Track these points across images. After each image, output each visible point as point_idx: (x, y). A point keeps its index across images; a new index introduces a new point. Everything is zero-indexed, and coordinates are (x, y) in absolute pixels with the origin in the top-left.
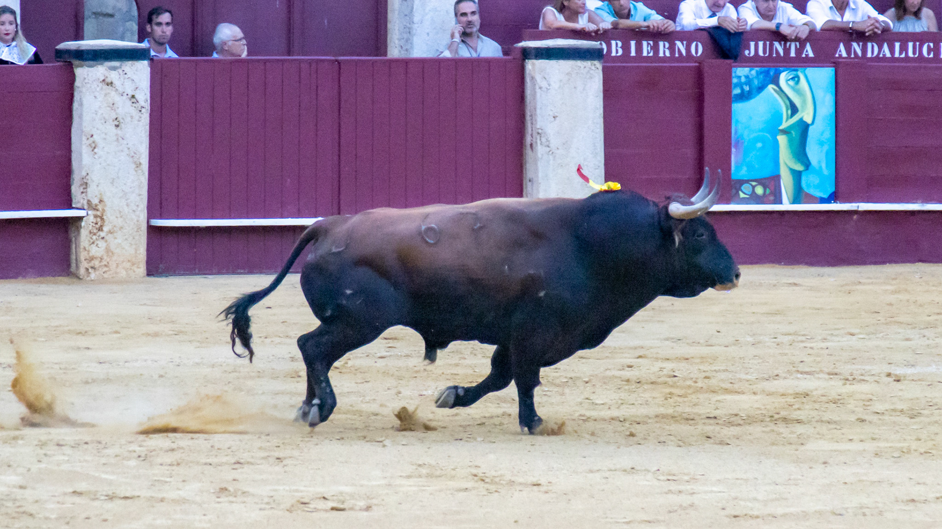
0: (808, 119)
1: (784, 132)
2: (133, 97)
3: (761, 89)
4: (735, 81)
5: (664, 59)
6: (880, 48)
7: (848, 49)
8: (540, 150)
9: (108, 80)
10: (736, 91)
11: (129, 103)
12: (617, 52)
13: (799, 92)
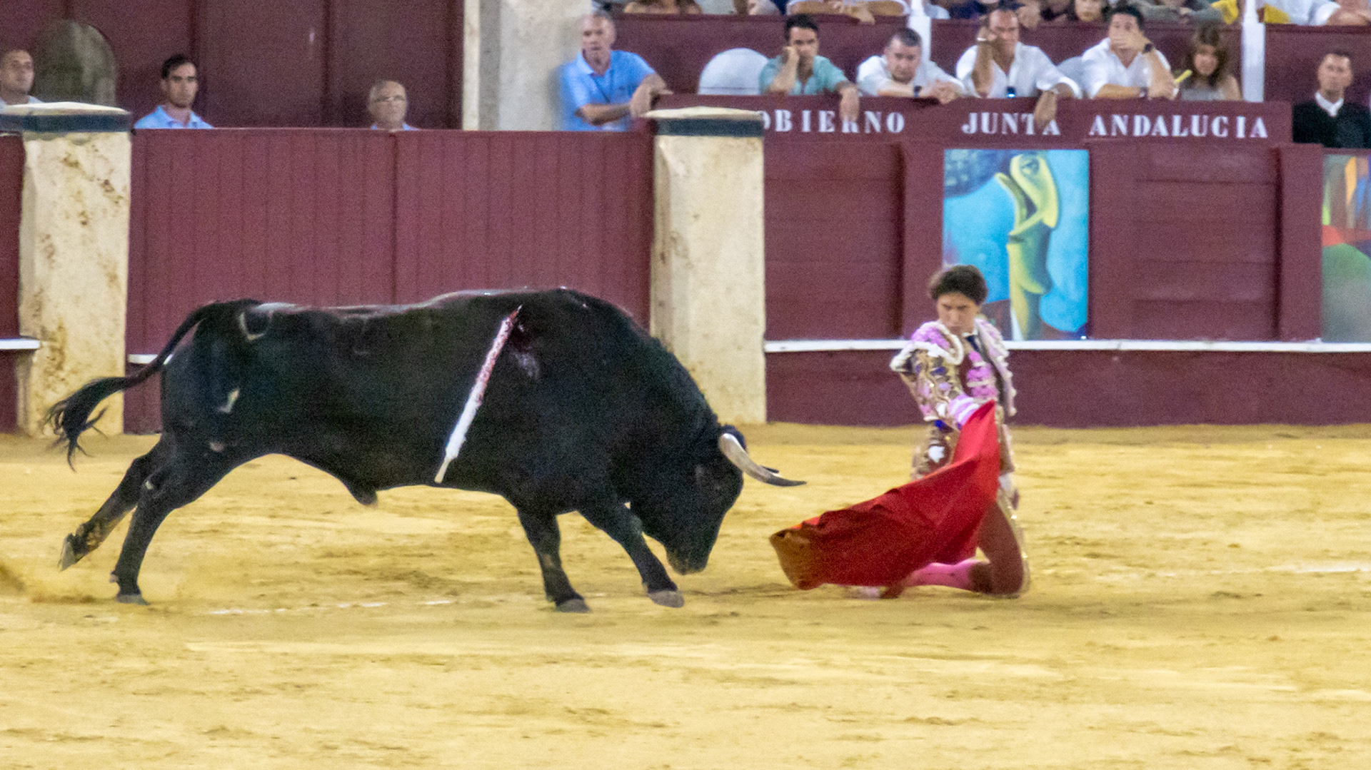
0: (1050, 221)
1: (1017, 239)
2: (107, 183)
3: (985, 178)
4: (948, 167)
5: (850, 136)
6: (1153, 122)
7: (1108, 124)
8: (675, 262)
9: (72, 159)
10: (950, 182)
11: (100, 191)
12: (784, 126)
13: (1038, 184)
